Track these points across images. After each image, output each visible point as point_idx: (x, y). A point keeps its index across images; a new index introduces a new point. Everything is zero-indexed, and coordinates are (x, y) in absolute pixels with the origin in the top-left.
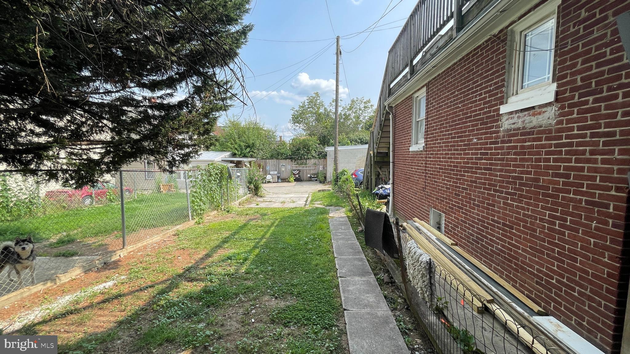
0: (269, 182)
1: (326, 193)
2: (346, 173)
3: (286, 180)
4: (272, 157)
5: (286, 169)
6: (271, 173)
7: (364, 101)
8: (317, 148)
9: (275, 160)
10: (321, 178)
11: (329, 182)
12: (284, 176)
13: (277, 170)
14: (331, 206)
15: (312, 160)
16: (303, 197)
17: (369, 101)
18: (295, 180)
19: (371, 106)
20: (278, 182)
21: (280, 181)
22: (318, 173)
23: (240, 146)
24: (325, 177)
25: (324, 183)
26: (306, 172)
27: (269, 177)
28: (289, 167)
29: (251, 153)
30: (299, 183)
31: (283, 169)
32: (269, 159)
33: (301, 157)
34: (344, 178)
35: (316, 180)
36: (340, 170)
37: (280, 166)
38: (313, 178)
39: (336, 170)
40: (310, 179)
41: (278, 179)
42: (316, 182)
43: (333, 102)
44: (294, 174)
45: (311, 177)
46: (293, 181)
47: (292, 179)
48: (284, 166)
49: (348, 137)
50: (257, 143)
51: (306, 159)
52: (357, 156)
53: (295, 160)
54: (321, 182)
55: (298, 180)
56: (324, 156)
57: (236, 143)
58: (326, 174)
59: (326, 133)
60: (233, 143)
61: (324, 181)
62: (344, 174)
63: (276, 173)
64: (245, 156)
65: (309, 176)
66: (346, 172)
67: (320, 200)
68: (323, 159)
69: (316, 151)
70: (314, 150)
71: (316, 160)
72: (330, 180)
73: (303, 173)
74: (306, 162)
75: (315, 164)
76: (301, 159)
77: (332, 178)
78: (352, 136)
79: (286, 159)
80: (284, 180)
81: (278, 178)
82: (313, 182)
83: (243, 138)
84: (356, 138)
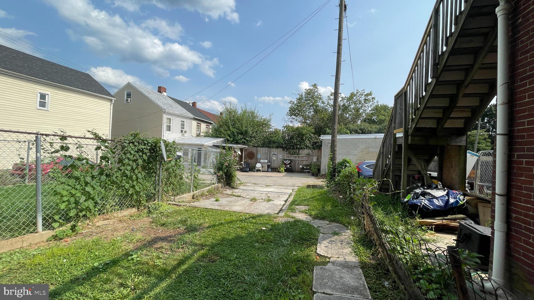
0: (259, 171)
1: (317, 191)
2: (348, 165)
3: (277, 170)
4: (264, 145)
5: (277, 158)
6: (262, 161)
7: (364, 94)
8: (311, 137)
9: (267, 149)
10: (314, 170)
11: (322, 175)
12: (275, 165)
13: (268, 158)
14: (323, 218)
15: (306, 150)
16: (285, 193)
17: (370, 94)
18: (286, 171)
19: (373, 98)
20: (268, 171)
21: (270, 170)
22: (311, 165)
23: (233, 133)
24: (319, 170)
25: (317, 176)
26: (298, 163)
27: (258, 165)
28: (280, 156)
29: (243, 140)
30: (290, 174)
31: (274, 158)
32: (261, 147)
33: (293, 147)
34: (345, 171)
35: (309, 172)
36: (339, 159)
37: (271, 155)
38: (305, 169)
39: (333, 159)
40: (302, 171)
41: (268, 168)
42: (309, 174)
43: (331, 95)
44: (285, 164)
45: (303, 168)
46: (284, 171)
47: (282, 169)
48: (275, 154)
49: (347, 128)
50: (250, 130)
51: (299, 149)
52: (359, 147)
53: (287, 150)
54: (313, 175)
55: (288, 170)
56: (318, 146)
57: (230, 130)
58: (320, 166)
59: (322, 125)
60: (227, 129)
61: (316, 173)
62: (346, 166)
63: (266, 161)
64: (237, 143)
65: (301, 167)
66: (348, 162)
67: (306, 203)
68: (317, 150)
69: (310, 141)
70: (309, 140)
71: (310, 151)
72: (324, 173)
73: (295, 163)
74: (299, 151)
75: (308, 154)
76: (293, 149)
77: (327, 171)
78: (351, 126)
79: (277, 147)
80: (275, 170)
81: (269, 166)
82: (304, 174)
83: (236, 125)
84: (356, 128)
